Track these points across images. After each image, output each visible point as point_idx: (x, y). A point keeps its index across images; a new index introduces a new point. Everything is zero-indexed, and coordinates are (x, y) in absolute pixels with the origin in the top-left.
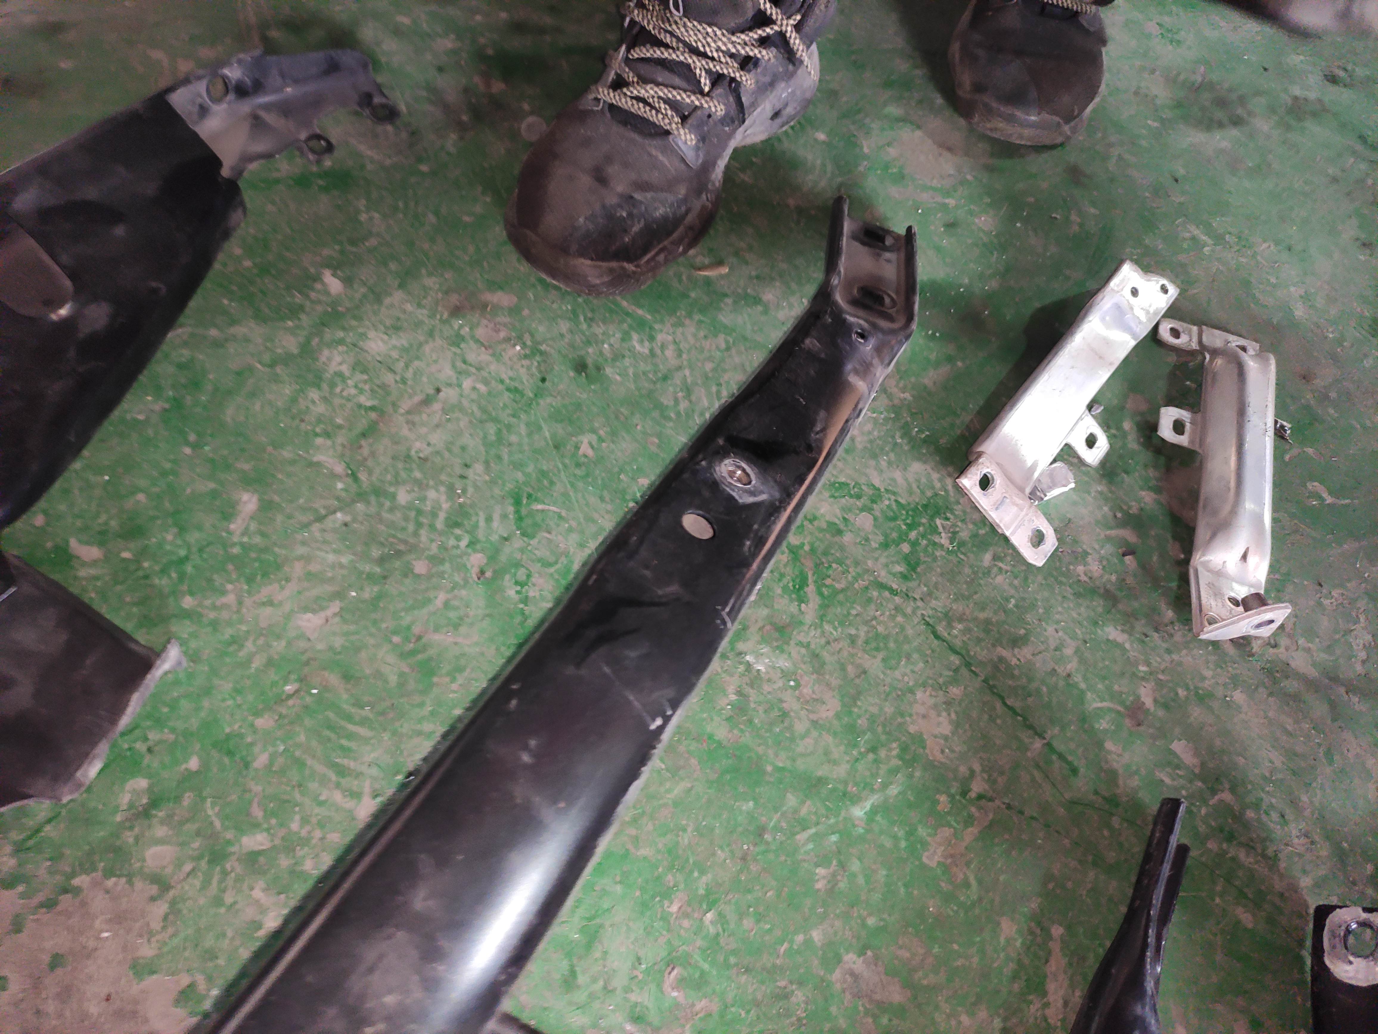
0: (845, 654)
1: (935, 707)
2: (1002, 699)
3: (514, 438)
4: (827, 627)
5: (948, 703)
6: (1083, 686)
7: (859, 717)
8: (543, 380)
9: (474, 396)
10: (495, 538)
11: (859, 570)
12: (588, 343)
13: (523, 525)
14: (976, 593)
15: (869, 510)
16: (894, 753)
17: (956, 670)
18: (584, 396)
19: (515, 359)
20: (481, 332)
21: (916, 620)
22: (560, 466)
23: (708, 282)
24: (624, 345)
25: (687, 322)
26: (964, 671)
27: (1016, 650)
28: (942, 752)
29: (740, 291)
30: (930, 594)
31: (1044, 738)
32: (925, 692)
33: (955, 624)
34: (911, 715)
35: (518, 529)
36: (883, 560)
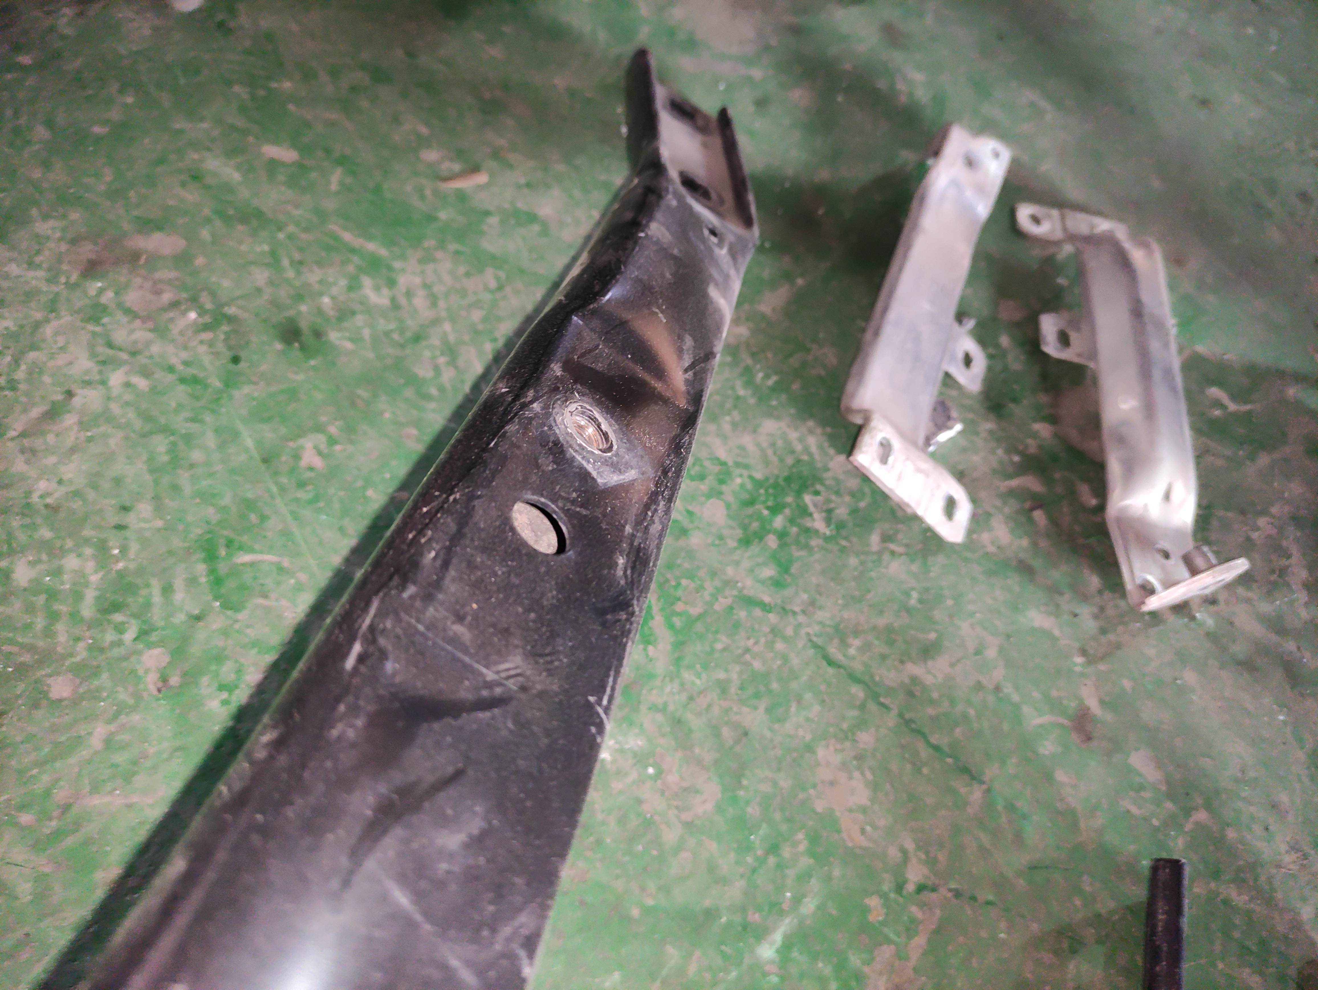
0: (716, 710)
1: (844, 766)
2: (924, 735)
3: (196, 455)
4: (687, 676)
5: (859, 758)
6: (1016, 698)
7: (748, 803)
8: (236, 360)
9: (128, 397)
10: (180, 618)
11: (717, 583)
12: (299, 297)
13: (223, 590)
14: (869, 591)
15: (718, 494)
16: (802, 848)
17: (862, 707)
18: (301, 377)
19: (189, 333)
20: (132, 298)
21: (800, 644)
22: (274, 489)
23: (461, 196)
24: (352, 295)
25: (439, 255)
26: (872, 706)
27: (930, 663)
28: (863, 831)
29: (507, 206)
30: (812, 603)
31: (984, 783)
32: (827, 746)
33: (850, 640)
34: (814, 786)
35: (216, 598)
36: (746, 564)
